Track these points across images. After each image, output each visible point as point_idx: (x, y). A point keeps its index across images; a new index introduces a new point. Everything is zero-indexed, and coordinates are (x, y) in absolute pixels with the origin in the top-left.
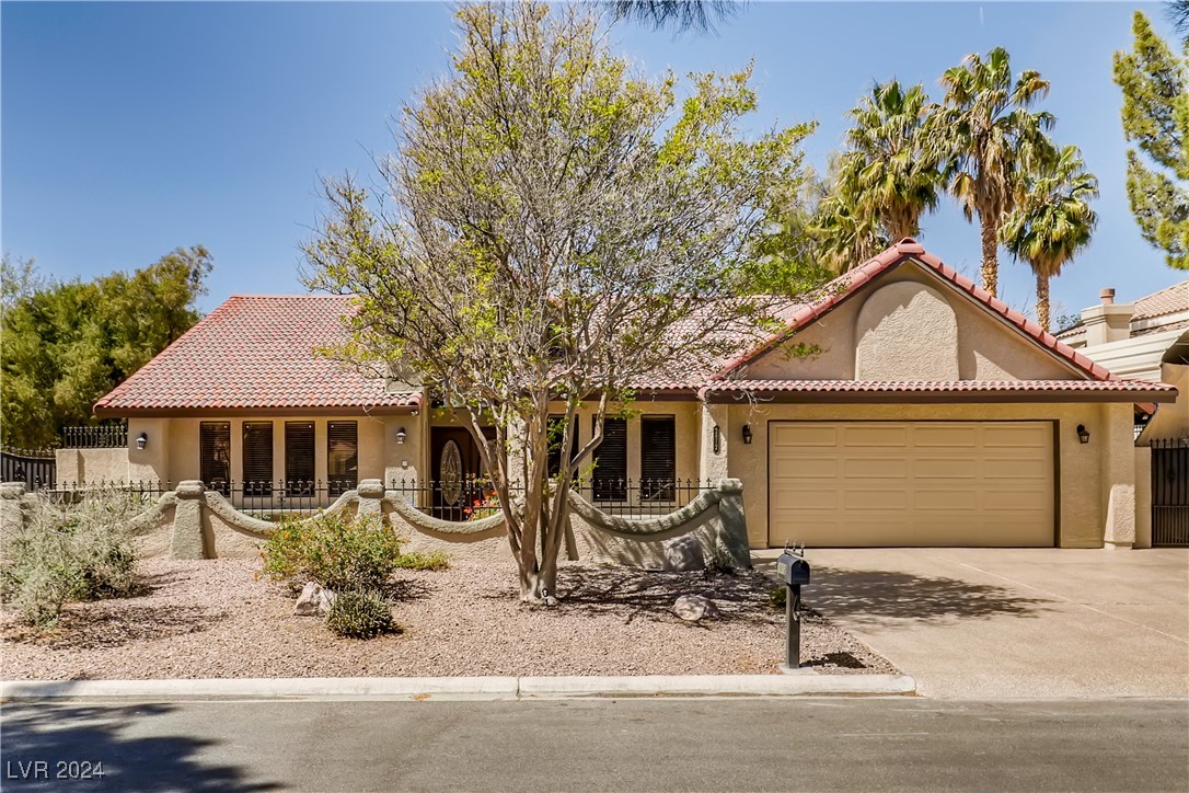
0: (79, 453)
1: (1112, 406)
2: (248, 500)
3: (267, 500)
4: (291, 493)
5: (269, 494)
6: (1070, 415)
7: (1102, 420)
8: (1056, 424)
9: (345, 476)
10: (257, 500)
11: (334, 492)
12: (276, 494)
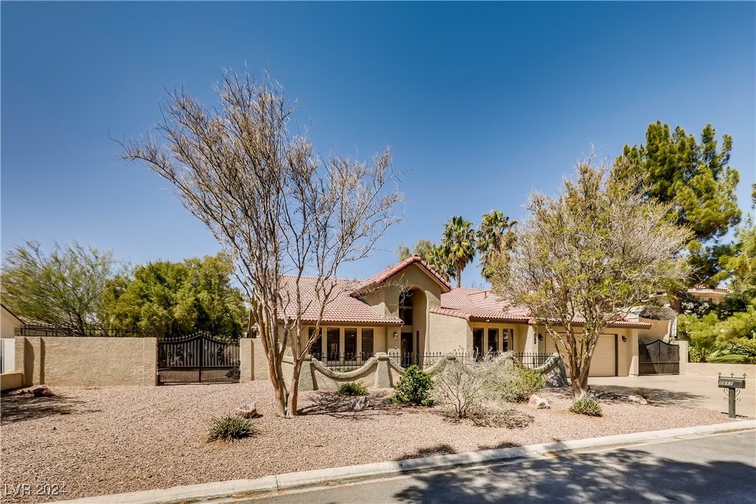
0: (252, 341)
1: (634, 330)
2: (329, 362)
3: (338, 362)
4: (346, 359)
5: (338, 359)
6: (621, 332)
7: (629, 334)
8: (616, 336)
9: (368, 351)
10: (334, 362)
11: (365, 358)
12: (342, 359)
